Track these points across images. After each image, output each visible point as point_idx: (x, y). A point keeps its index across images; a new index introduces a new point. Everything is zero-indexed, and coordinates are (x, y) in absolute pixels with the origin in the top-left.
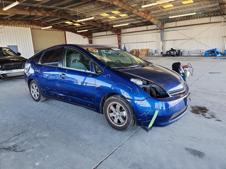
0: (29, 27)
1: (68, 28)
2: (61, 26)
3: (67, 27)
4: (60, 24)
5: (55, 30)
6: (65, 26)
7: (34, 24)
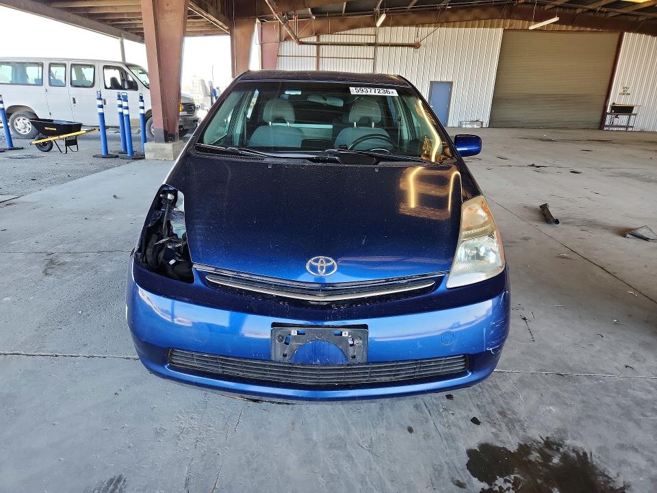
0: (501, 26)
1: (640, 19)
2: (611, 15)
3: (633, 15)
4: (602, 6)
5: (582, 29)
6: (625, 14)
7: (516, 16)
